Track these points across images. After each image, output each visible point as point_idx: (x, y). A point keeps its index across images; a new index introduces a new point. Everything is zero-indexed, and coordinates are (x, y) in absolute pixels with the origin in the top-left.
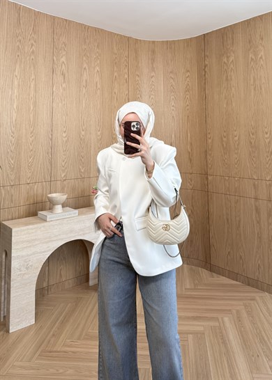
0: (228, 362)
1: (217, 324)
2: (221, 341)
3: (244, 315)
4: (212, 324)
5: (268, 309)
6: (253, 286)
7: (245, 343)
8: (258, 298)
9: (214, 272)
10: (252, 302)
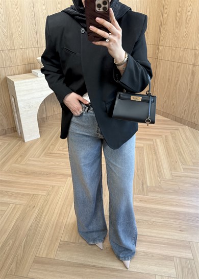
0: (157, 164)
1: (152, 143)
2: (153, 152)
3: (170, 138)
4: (148, 142)
5: (186, 136)
6: (178, 122)
8: (180, 129)
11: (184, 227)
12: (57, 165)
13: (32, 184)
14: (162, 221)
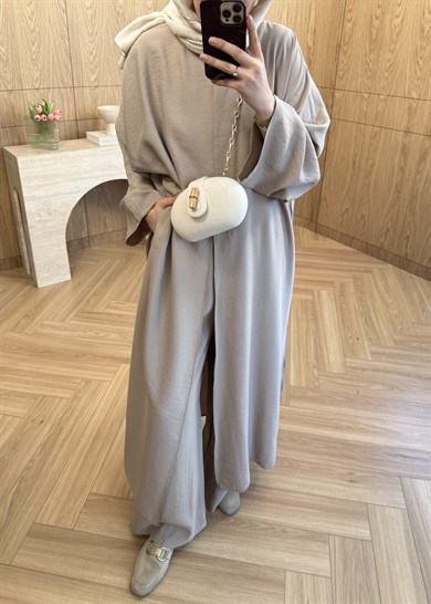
0: (315, 342)
1: (310, 297)
2: (311, 317)
3: (351, 289)
4: (303, 296)
5: (386, 284)
6: (372, 255)
7: (344, 322)
8: (375, 271)
9: (320, 233)
10: (366, 275)
11: (359, 474)
12: (102, 338)
13: (43, 375)
14: (314, 461)
